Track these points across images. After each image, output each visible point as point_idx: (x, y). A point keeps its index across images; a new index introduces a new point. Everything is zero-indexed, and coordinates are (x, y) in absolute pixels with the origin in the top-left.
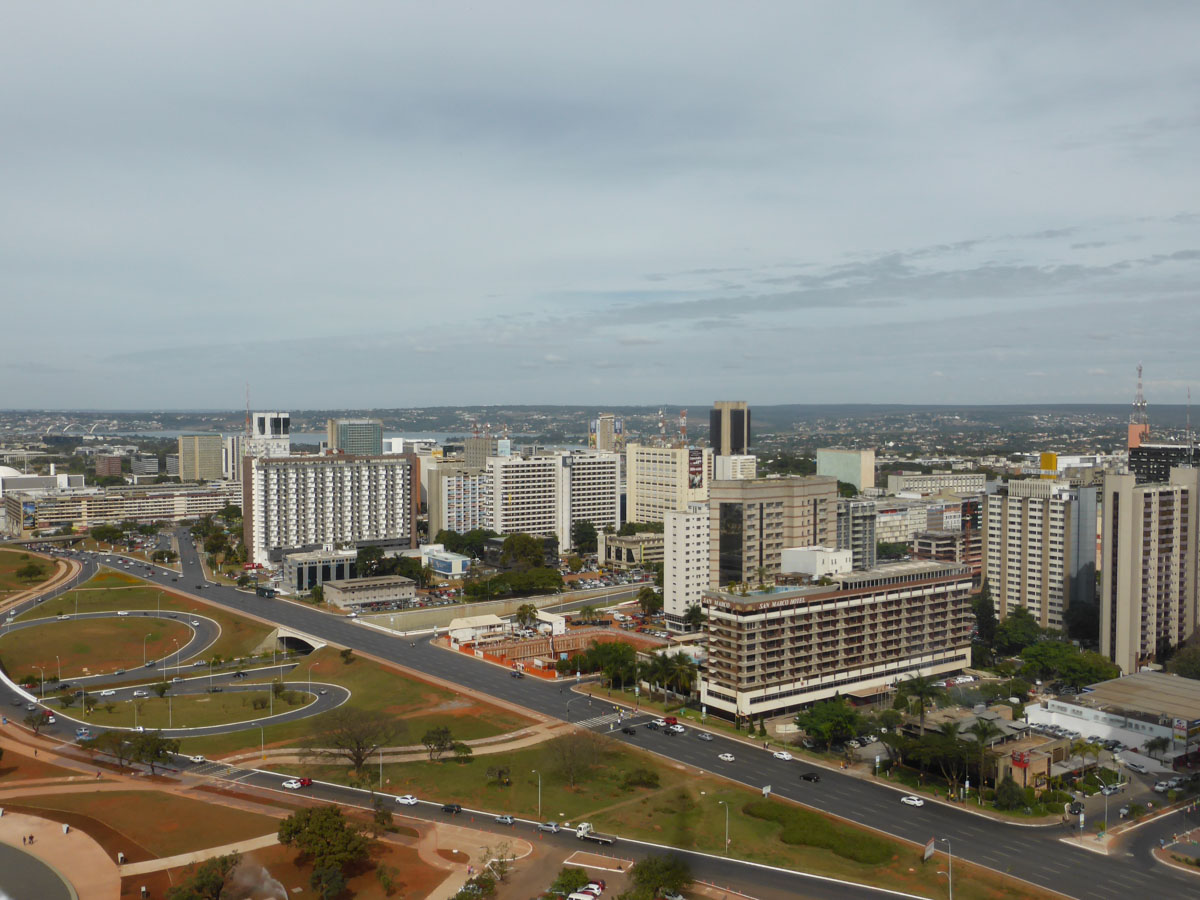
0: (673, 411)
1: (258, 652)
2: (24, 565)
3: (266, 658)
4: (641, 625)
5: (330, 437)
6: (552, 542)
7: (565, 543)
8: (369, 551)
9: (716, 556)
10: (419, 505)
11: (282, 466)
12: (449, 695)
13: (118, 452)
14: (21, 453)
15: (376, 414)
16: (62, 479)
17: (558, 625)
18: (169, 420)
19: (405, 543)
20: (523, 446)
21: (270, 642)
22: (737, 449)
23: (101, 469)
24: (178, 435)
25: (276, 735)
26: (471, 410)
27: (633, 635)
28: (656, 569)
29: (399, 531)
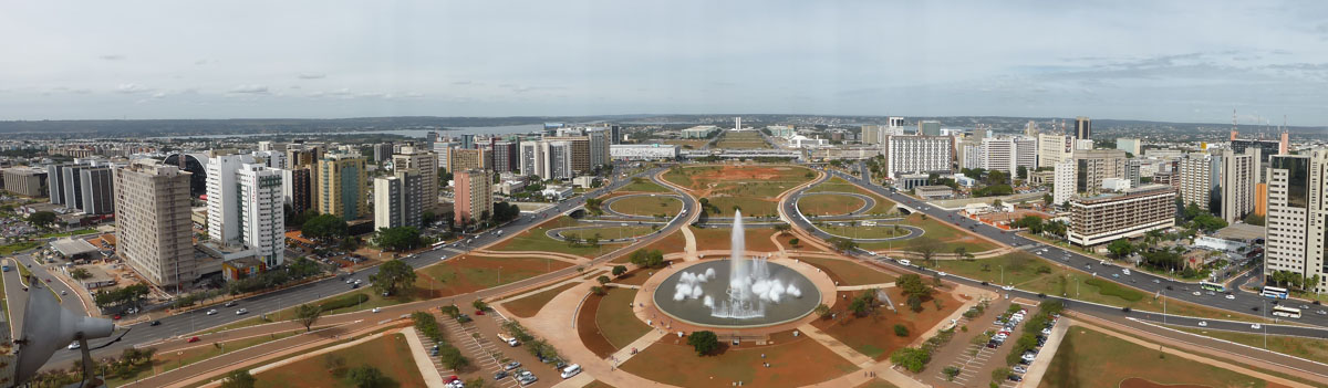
0: (1059, 120)
1: (889, 213)
2: (807, 172)
3: (892, 215)
4: (1044, 208)
5: (919, 128)
6: (1009, 174)
7: (1014, 175)
8: (934, 175)
9: (1076, 180)
10: (955, 158)
11: (901, 139)
12: (966, 234)
13: (840, 131)
14: (808, 131)
15: (937, 119)
16: (821, 141)
17: (1010, 208)
18: (859, 119)
19: (948, 173)
20: (997, 134)
21: (894, 209)
22: (1085, 137)
23: (834, 138)
24: (862, 125)
25: (896, 245)
26: (976, 118)
27: (1041, 212)
28: (1051, 186)
29: (946, 168)
